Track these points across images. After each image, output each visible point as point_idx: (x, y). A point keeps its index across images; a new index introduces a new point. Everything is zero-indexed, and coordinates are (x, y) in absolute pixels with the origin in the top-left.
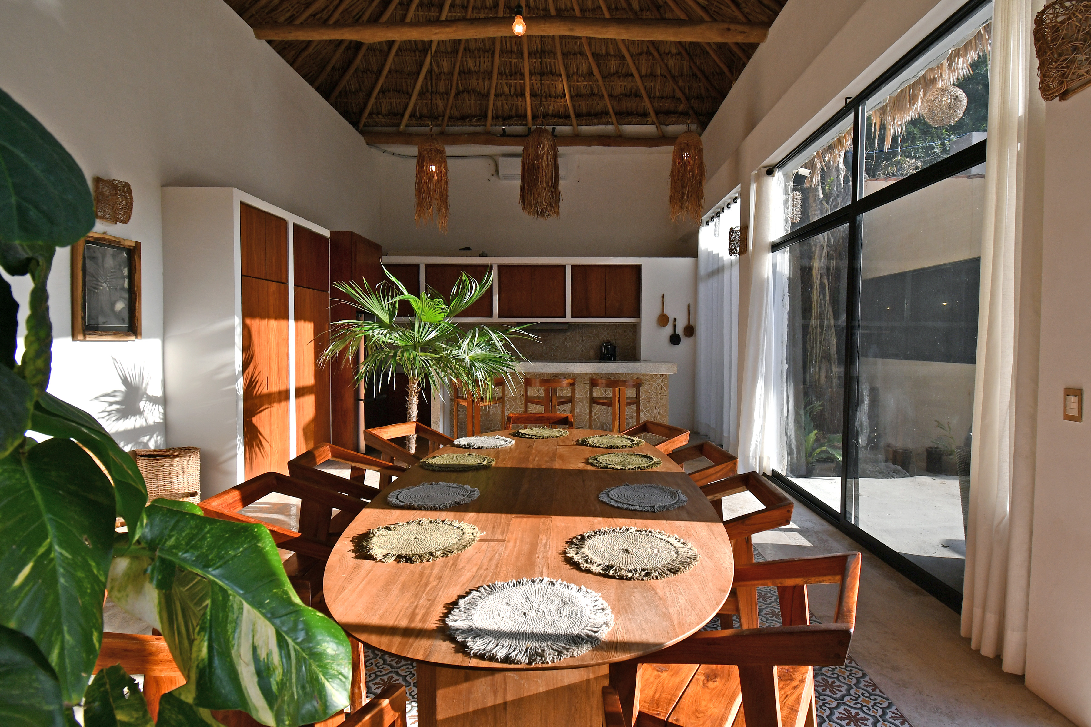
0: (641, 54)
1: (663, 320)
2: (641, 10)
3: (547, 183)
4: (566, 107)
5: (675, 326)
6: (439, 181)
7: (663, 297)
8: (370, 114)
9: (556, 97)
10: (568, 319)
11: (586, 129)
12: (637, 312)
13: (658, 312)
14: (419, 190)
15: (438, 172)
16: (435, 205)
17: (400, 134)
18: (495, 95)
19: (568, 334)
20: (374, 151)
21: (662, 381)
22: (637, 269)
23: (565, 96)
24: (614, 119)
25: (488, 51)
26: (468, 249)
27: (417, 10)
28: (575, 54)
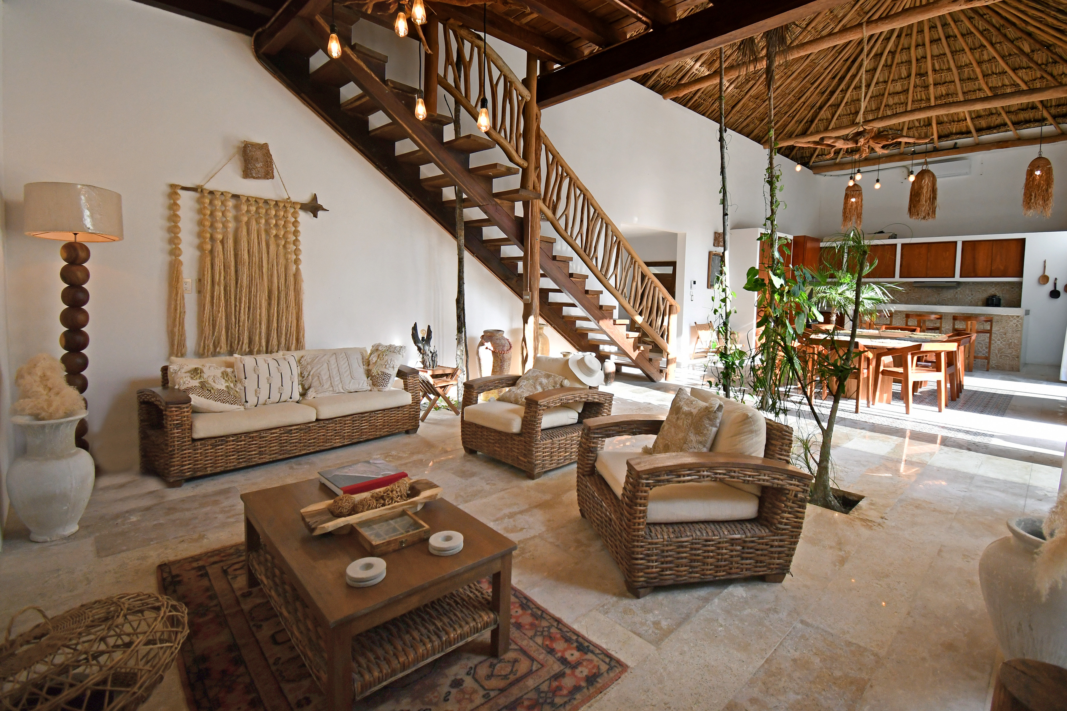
0: (1035, 80)
1: (1044, 279)
2: (1033, 51)
3: (926, 202)
4: (967, 127)
5: (1055, 284)
6: (856, 208)
7: (1045, 262)
8: (817, 156)
9: (959, 121)
10: (957, 278)
11: (986, 137)
12: (1020, 274)
13: (1040, 273)
14: (844, 212)
15: (856, 202)
16: (854, 219)
17: (836, 164)
18: (908, 129)
19: (959, 289)
20: (818, 176)
21: (1018, 321)
22: (1023, 241)
23: (966, 119)
24: (1011, 127)
25: (902, 104)
26: (882, 232)
27: (852, 91)
28: (975, 91)
